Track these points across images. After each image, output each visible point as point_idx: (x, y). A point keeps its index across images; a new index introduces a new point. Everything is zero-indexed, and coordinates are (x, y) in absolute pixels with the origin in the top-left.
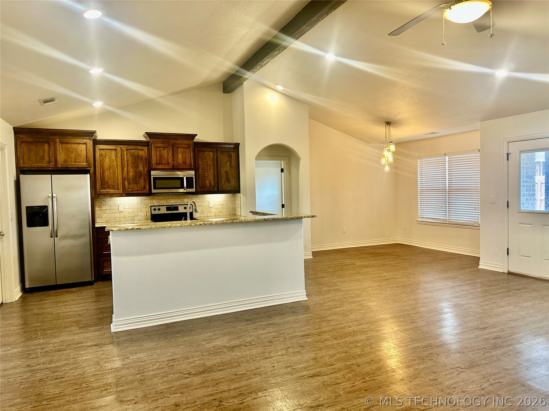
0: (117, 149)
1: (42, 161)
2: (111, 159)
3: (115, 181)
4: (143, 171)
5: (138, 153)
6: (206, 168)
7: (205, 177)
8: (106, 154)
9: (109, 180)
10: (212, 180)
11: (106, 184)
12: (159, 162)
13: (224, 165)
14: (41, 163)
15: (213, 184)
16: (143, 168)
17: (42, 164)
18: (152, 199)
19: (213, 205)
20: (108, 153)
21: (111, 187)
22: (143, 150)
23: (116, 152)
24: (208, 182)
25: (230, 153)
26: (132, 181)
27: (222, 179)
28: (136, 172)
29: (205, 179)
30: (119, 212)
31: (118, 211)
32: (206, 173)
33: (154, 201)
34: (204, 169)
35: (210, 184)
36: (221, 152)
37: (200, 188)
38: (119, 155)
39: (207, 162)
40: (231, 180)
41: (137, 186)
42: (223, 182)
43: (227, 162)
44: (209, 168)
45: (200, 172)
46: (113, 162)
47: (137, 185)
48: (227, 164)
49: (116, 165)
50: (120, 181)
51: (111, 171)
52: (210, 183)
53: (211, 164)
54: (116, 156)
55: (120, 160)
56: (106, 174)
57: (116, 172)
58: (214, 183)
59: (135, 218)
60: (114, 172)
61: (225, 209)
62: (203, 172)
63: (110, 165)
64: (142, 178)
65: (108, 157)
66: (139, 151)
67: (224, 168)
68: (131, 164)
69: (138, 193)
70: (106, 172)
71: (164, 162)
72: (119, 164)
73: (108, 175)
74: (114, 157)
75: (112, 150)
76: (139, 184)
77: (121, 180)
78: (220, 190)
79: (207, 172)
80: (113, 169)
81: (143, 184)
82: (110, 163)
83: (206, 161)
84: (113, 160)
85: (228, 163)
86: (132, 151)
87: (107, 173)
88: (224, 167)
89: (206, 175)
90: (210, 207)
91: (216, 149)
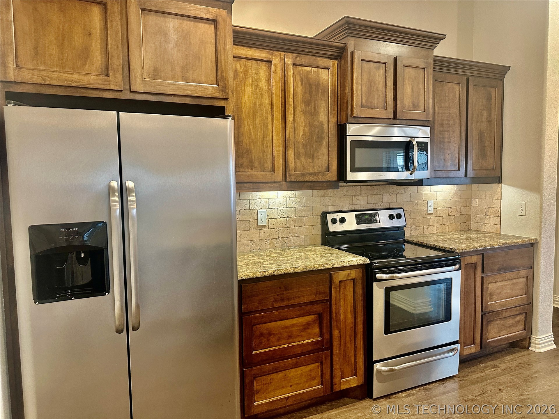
0: (271, 62)
1: (84, 65)
2: (257, 87)
3: (265, 149)
4: (326, 126)
5: (318, 75)
6: (446, 122)
7: (444, 143)
8: (245, 72)
9: (252, 146)
10: (457, 150)
11: (245, 155)
12: (367, 101)
13: (478, 116)
14: (81, 74)
15: (457, 161)
16: (326, 118)
17: (81, 77)
18: (324, 195)
19: (434, 209)
20: (250, 71)
21: (256, 164)
22: (328, 69)
23: (270, 68)
24: (448, 156)
25: (489, 89)
26: (302, 150)
28: (310, 125)
29: (444, 149)
30: (258, 226)
31: (256, 225)
32: (446, 135)
33: (328, 199)
34: (442, 125)
35: (452, 161)
36: (474, 85)
37: (435, 169)
38: (277, 77)
39: (449, 108)
40: (488, 153)
41: (313, 162)
42: (474, 157)
43: (483, 110)
44: (451, 122)
45: (436, 132)
46: (262, 95)
47: (313, 159)
48: (482, 115)
49: (268, 106)
50: (278, 150)
51: (257, 122)
52: (452, 158)
53: (457, 114)
54: (269, 80)
55: (278, 93)
56: (246, 127)
57: (270, 126)
58: (459, 159)
59: (290, 242)
60: (264, 124)
62: (441, 132)
63: (254, 104)
64: (325, 143)
65: (249, 80)
66: (320, 69)
67: (479, 124)
68: (303, 105)
69: (314, 180)
70: (246, 122)
71: (376, 101)
72: (277, 103)
73: (250, 131)
74: (263, 83)
75: (261, 63)
76: (318, 159)
77: (279, 146)
78: (469, 176)
79: (448, 131)
80: (262, 115)
81: (326, 157)
82: (256, 98)
83: (447, 104)
84: (262, 89)
85: (485, 113)
86: (305, 68)
87: (249, 126)
88: (477, 121)
89: (446, 140)
90: (428, 213)
91: (466, 77)
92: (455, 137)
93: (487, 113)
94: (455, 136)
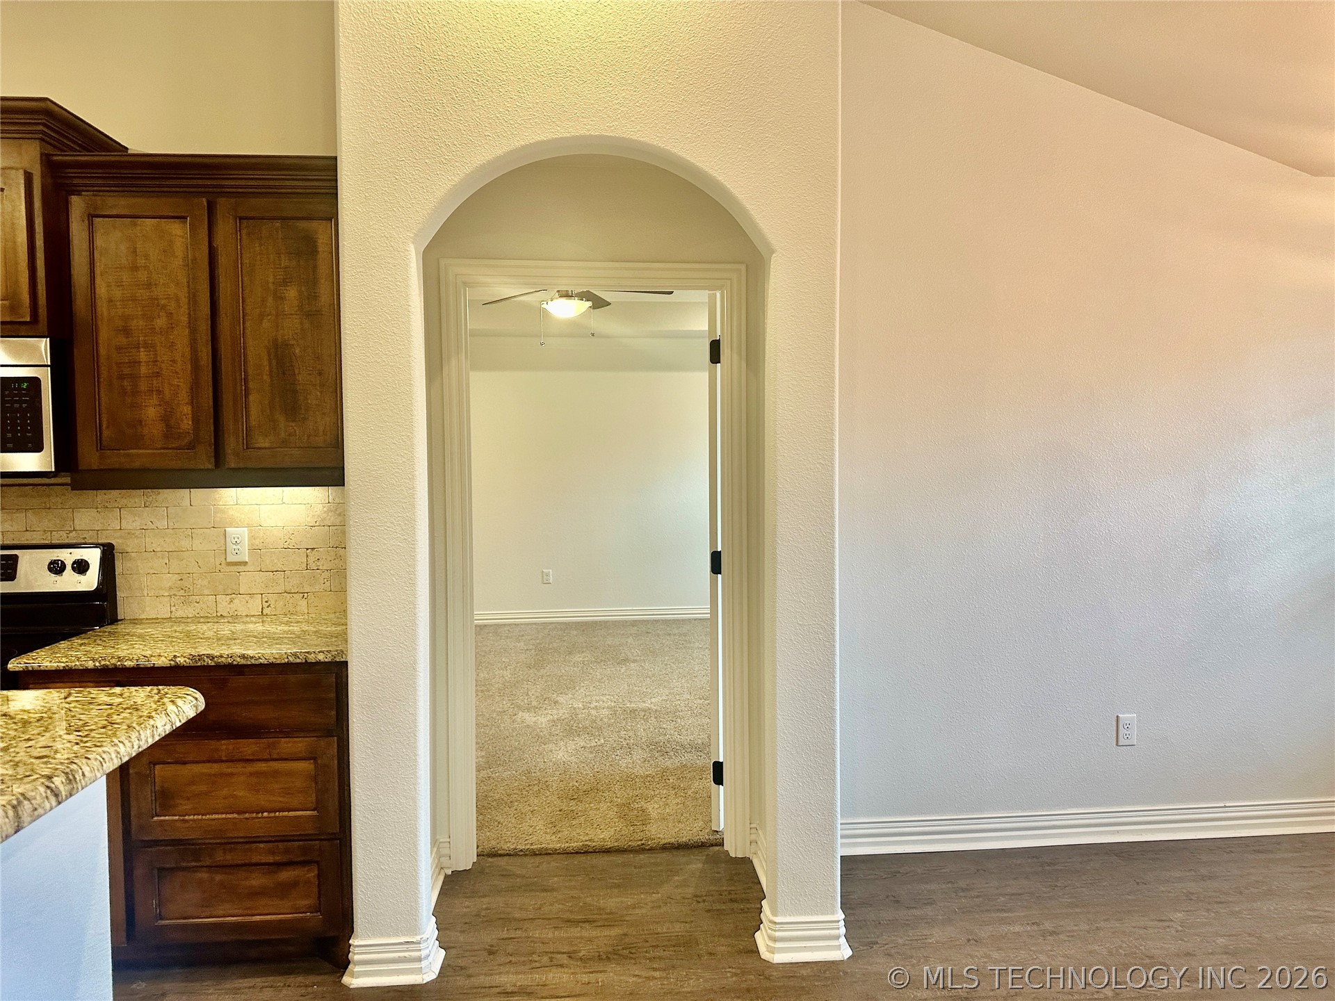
6: (142, 322)
7: (134, 378)
10: (184, 395)
13: (264, 300)
15: (187, 424)
19: (253, 550)
24: (151, 412)
25: (302, 224)
27: (247, 396)
29: (135, 392)
32: (143, 356)
34: (126, 331)
35: (168, 426)
36: (241, 218)
37: (101, 446)
39: (150, 285)
40: (312, 401)
42: (254, 411)
43: (285, 283)
44: (161, 322)
45: (103, 351)
48: (282, 298)
52: (167, 418)
53: (177, 300)
58: (196, 420)
61: (326, 574)
62: (119, 349)
67: (266, 324)
78: (233, 465)
79: (149, 347)
83: (142, 275)
85: (292, 293)
88: (262, 316)
89: (144, 370)
90: (228, 560)
91: (204, 199)
92: (174, 361)
93: (300, 292)
94: (178, 357)
